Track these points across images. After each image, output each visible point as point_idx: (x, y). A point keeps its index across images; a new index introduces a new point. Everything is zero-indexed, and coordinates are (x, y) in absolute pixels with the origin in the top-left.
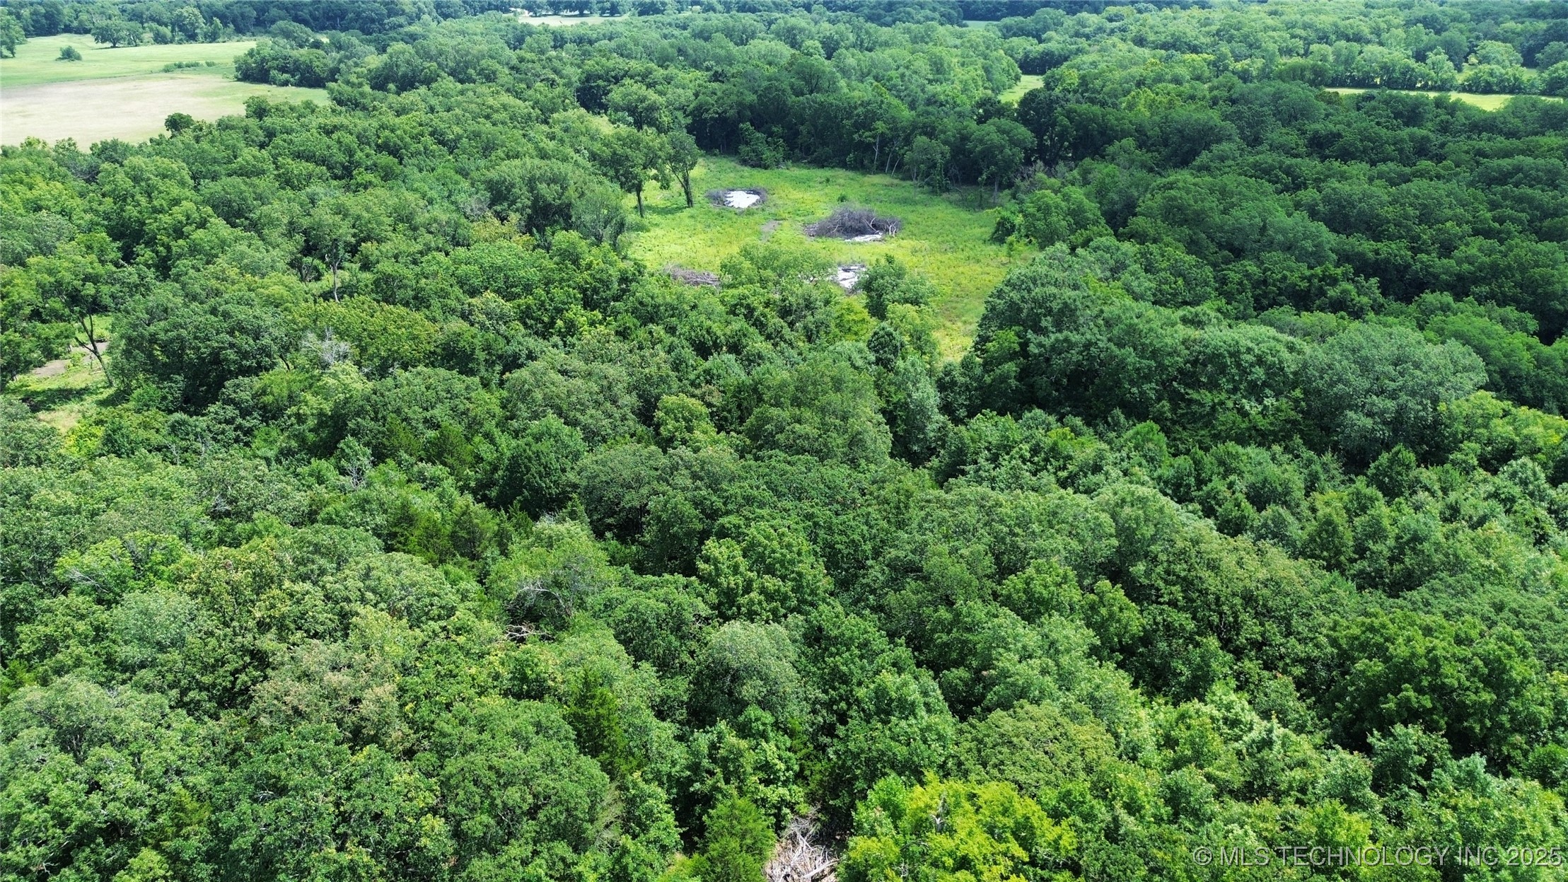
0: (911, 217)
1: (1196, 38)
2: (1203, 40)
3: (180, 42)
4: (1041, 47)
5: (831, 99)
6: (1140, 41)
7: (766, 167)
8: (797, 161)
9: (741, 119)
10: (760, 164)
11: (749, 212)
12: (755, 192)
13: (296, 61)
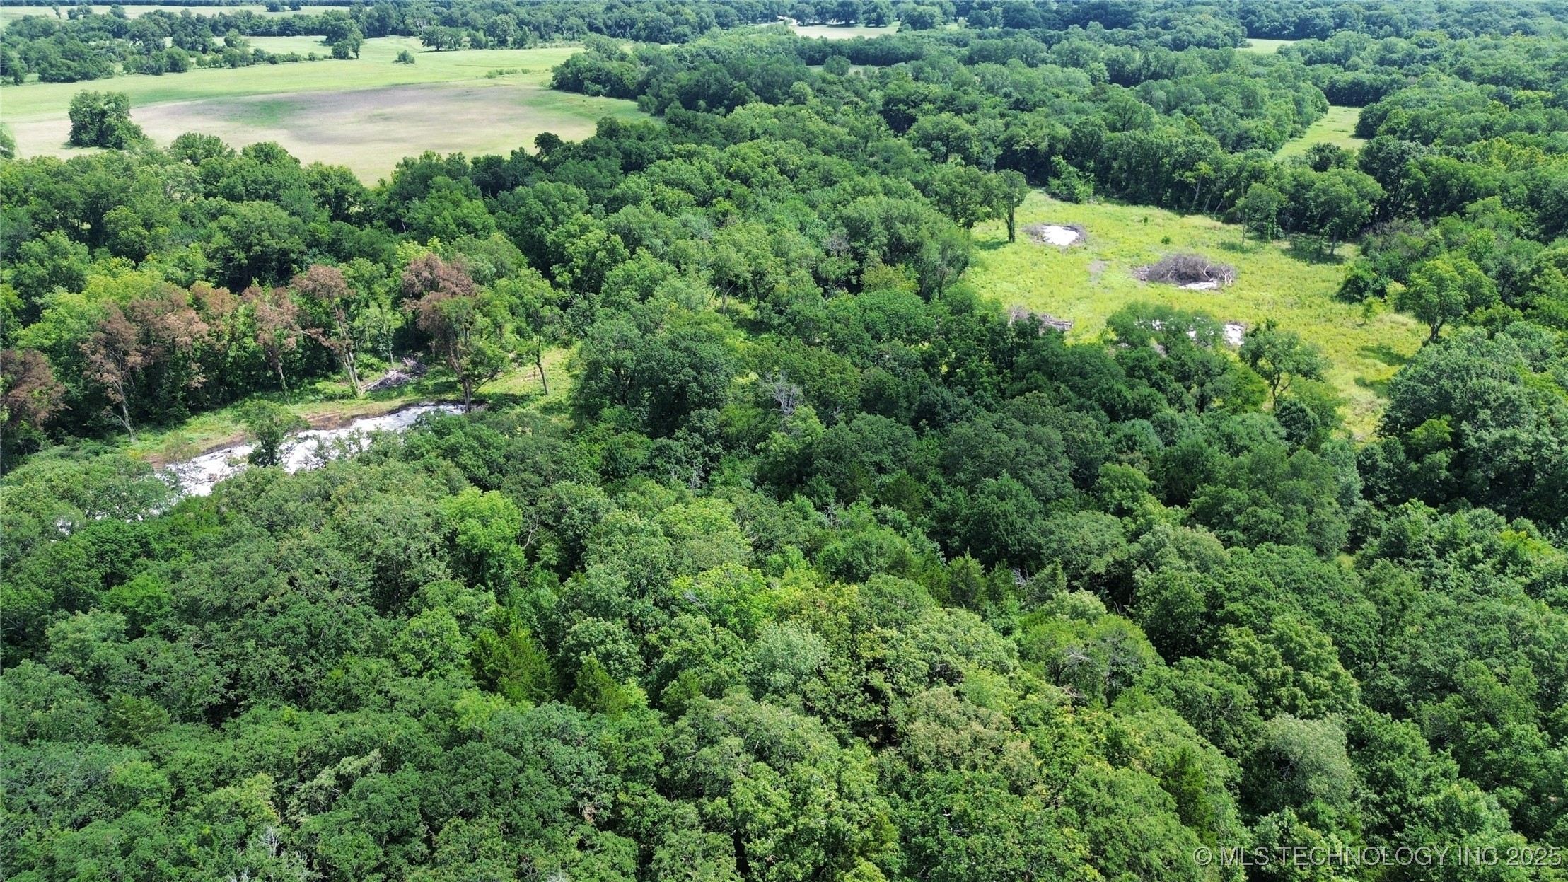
0: (1245, 265)
1: (1532, 73)
2: (1540, 75)
3: (493, 48)
4: (1350, 76)
5: (1151, 137)
6: (1465, 74)
7: (1077, 202)
8: (1108, 197)
9: (1052, 150)
10: (1072, 198)
11: (1070, 250)
12: (1073, 228)
13: (608, 73)
